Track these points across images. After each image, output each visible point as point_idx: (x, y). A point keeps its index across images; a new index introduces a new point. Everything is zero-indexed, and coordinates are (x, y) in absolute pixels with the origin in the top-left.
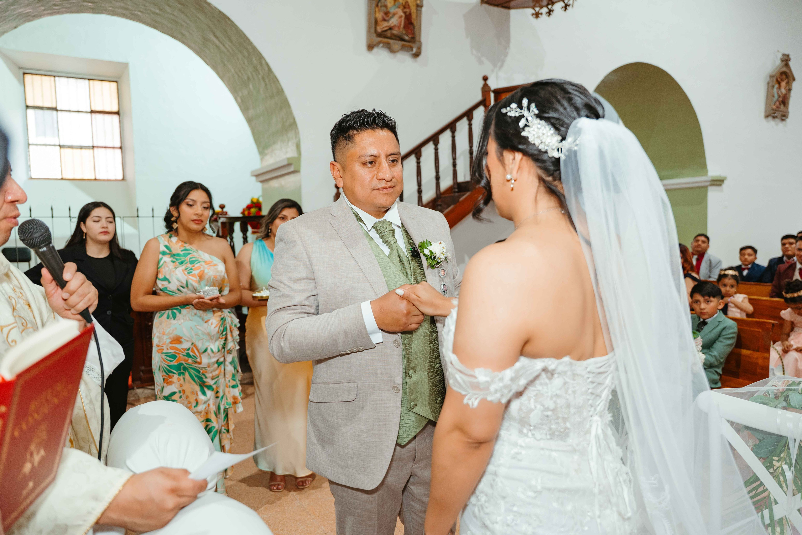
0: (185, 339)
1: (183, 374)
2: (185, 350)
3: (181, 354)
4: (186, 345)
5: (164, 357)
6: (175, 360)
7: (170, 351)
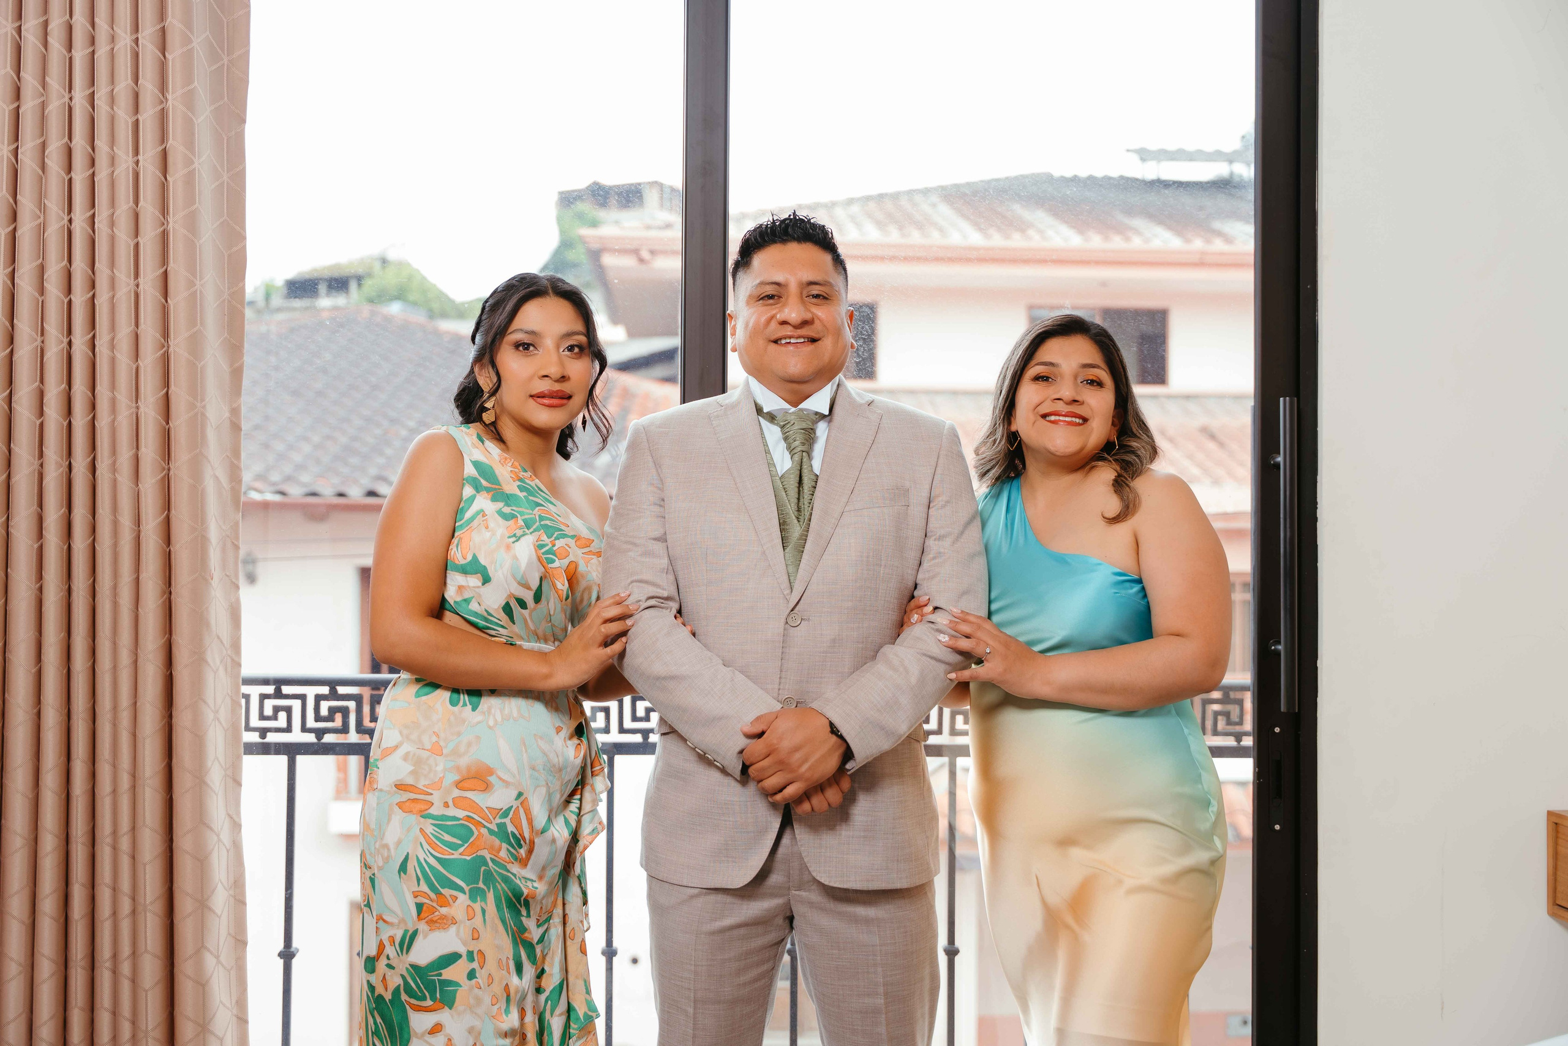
0: (500, 779)
1: (483, 894)
2: (496, 812)
3: (484, 826)
4: (499, 798)
5: (430, 829)
6: (466, 845)
7: (452, 812)
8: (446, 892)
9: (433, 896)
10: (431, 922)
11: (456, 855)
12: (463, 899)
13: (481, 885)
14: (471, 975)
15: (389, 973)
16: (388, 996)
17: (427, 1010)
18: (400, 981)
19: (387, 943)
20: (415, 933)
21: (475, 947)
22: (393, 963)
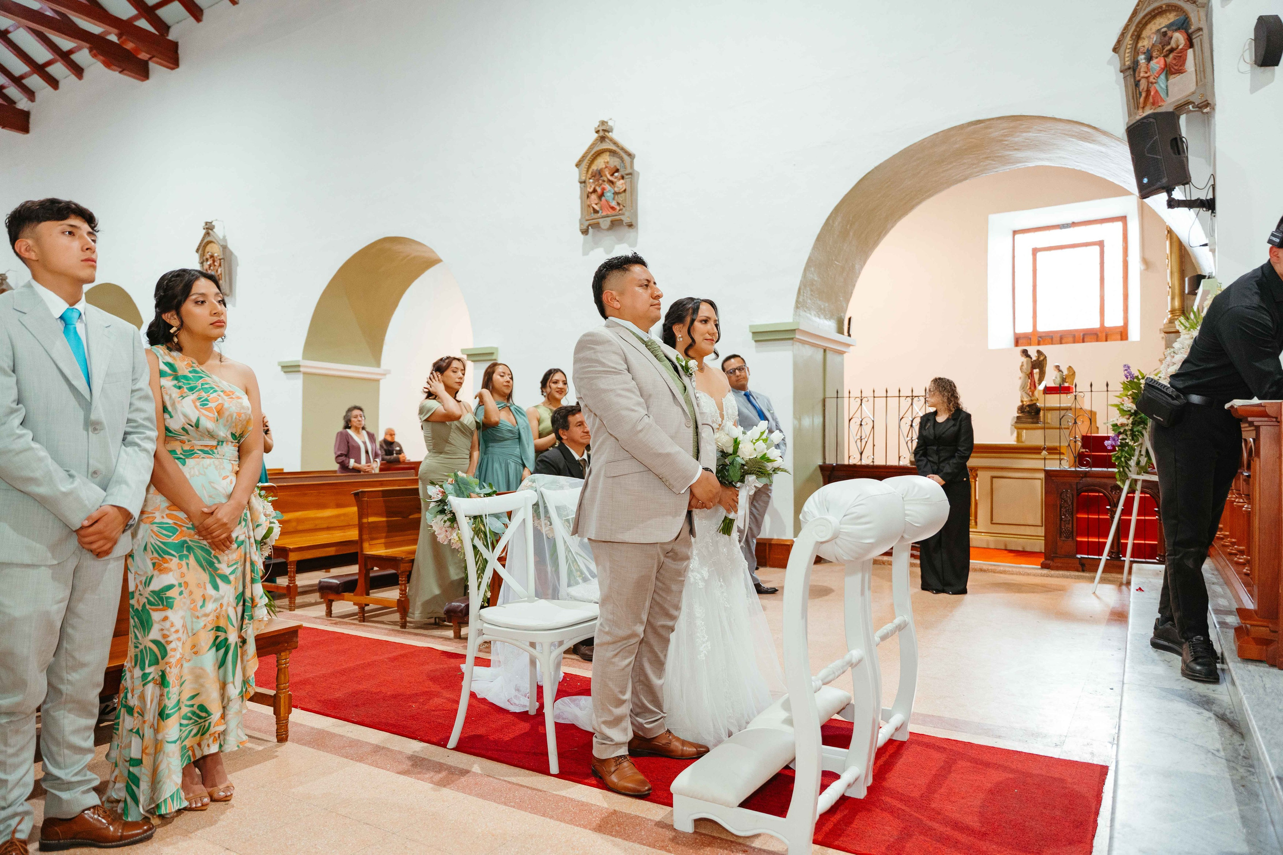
1: (186, 556)
3: (184, 526)
6: (174, 535)
7: (166, 520)
8: (167, 557)
9: (160, 558)
10: (160, 570)
11: (170, 540)
12: (175, 560)
13: (185, 552)
14: (181, 593)
15: (140, 597)
16: (140, 609)
17: (160, 610)
18: (146, 600)
19: (139, 584)
20: (152, 577)
21: (182, 581)
22: (142, 593)
